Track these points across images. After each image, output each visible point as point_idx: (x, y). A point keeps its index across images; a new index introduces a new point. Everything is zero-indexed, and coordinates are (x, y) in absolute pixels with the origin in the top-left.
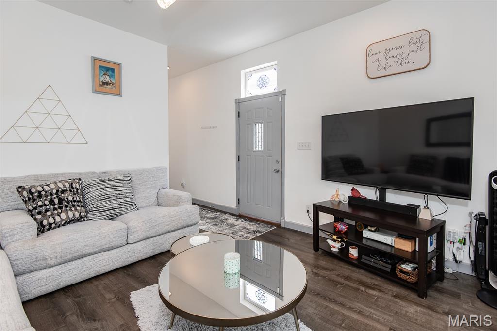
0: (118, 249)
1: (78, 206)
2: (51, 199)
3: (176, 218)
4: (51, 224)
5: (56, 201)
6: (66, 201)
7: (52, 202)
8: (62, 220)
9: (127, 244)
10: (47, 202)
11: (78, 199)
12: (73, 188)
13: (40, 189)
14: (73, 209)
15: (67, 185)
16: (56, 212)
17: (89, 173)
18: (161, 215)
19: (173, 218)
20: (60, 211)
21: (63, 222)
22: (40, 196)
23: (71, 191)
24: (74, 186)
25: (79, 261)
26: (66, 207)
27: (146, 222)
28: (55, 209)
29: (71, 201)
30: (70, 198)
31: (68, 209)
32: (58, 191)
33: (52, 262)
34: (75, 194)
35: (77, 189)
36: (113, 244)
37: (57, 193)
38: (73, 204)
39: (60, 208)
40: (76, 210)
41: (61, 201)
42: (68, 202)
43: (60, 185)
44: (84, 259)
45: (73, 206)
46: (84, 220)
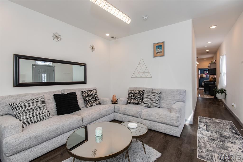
0: (137, 118)
1: (139, 99)
2: (132, 95)
3: (162, 117)
4: (129, 103)
5: (133, 96)
6: (135, 97)
7: (132, 96)
8: (132, 102)
9: (141, 118)
10: (130, 96)
11: (140, 97)
12: (139, 93)
13: (131, 91)
14: (136, 100)
15: (138, 91)
16: (131, 99)
17: (149, 88)
18: (155, 112)
19: (160, 116)
20: (132, 99)
21: (133, 103)
22: (130, 94)
23: (138, 93)
24: (140, 92)
25: (127, 116)
26: (135, 98)
27: (147, 112)
28: (131, 98)
29: (137, 97)
30: (137, 96)
31: (135, 99)
32: (134, 93)
33: (121, 113)
34: (139, 95)
35: (141, 94)
36: (135, 115)
37: (134, 94)
38: (137, 98)
39: (133, 98)
40: (137, 100)
41: (134, 96)
42: (136, 97)
43: (136, 91)
44: (128, 116)
45: (137, 99)
46: (140, 105)
